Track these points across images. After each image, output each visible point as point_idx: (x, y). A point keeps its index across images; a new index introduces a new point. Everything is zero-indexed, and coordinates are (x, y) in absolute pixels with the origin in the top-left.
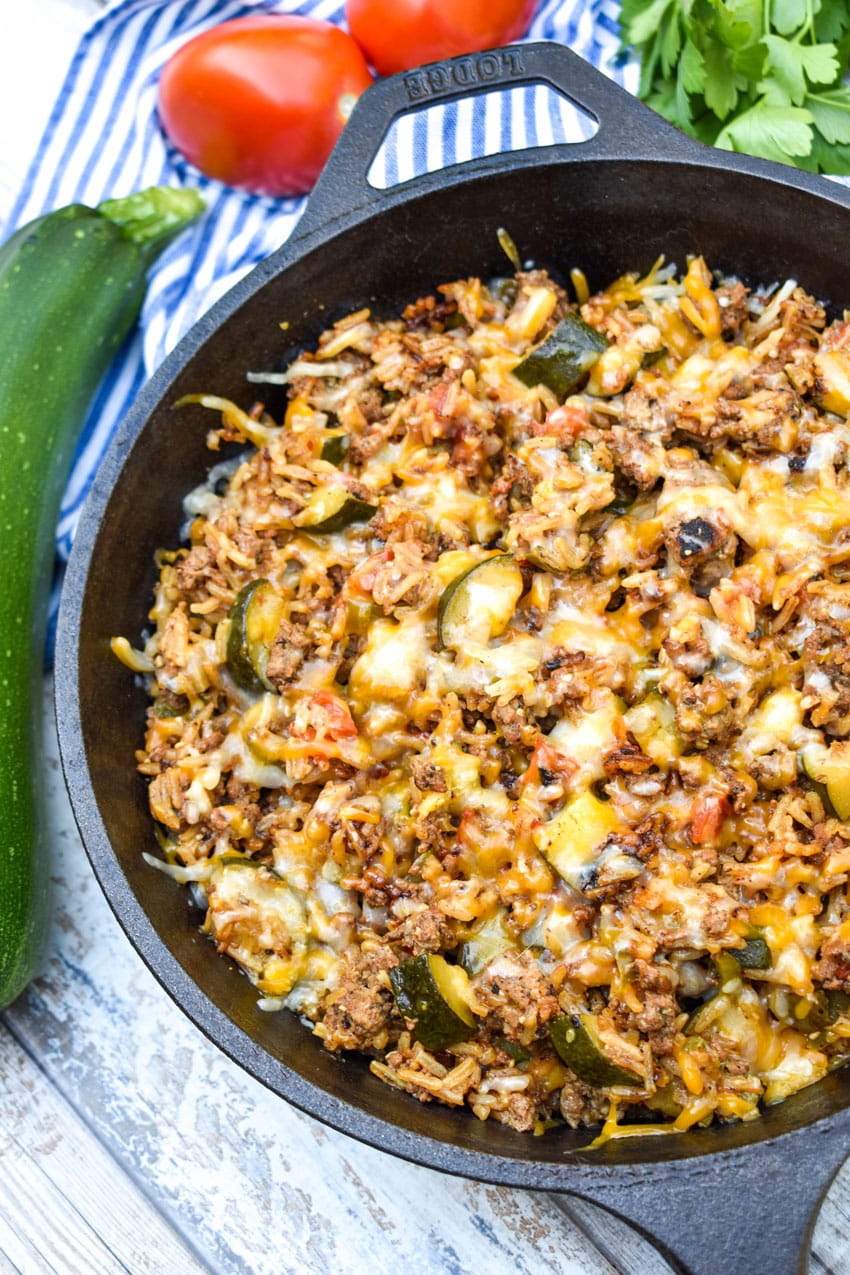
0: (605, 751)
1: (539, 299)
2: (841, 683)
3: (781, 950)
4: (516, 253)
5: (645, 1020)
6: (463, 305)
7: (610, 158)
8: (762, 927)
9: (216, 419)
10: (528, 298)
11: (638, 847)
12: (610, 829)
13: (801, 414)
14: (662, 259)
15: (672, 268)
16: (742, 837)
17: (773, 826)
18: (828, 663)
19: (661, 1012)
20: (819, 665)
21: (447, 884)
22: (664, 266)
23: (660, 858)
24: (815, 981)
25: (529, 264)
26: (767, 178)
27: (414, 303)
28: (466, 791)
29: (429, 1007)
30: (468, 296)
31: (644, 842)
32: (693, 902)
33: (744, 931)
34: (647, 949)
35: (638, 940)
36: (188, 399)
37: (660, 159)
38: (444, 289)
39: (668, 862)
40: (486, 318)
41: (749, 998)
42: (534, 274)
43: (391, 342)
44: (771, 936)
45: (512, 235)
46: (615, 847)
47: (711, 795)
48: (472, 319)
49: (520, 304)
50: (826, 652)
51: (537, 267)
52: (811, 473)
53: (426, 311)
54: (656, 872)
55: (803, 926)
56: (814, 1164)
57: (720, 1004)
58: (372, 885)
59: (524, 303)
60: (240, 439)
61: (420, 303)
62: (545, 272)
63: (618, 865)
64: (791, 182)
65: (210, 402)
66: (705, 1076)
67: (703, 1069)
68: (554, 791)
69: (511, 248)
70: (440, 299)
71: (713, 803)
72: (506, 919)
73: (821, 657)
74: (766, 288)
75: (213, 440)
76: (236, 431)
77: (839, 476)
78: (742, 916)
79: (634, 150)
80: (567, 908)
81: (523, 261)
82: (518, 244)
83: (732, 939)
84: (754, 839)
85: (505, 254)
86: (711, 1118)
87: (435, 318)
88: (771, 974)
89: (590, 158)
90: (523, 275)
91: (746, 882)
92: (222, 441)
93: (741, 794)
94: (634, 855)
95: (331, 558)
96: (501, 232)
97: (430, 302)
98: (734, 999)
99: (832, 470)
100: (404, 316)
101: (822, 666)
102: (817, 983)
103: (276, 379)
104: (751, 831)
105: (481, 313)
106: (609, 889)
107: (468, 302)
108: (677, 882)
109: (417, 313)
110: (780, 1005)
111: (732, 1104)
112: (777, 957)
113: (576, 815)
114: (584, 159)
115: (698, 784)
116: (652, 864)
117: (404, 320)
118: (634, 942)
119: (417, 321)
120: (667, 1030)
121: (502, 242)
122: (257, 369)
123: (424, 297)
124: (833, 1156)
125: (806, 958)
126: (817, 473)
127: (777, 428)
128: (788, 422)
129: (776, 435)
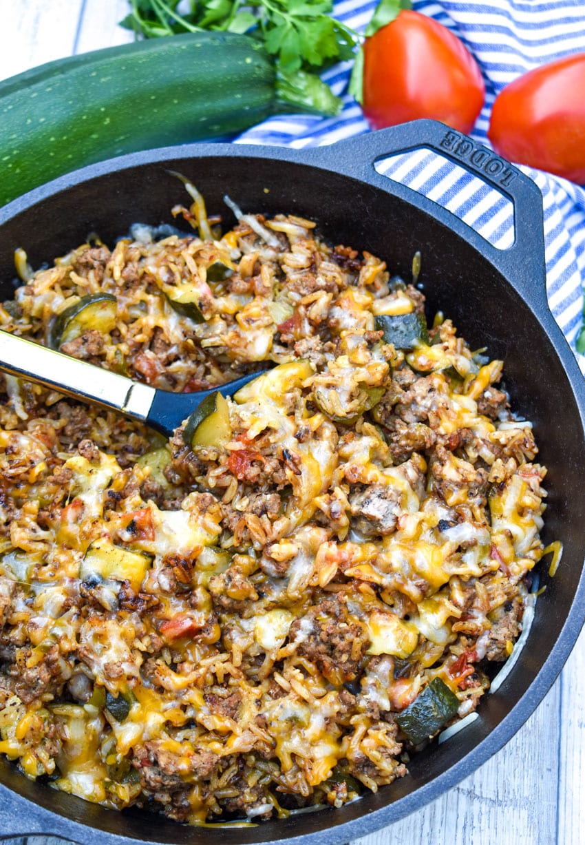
1: (401, 303)
2: (314, 638)
3: (132, 720)
4: (418, 273)
5: (27, 675)
6: (364, 269)
7: (497, 267)
8: (137, 700)
9: (188, 202)
10: (397, 298)
11: (127, 599)
12: (130, 578)
14: (485, 349)
15: (486, 359)
16: (186, 651)
17: (203, 663)
19: (38, 679)
20: (315, 619)
21: (30, 521)
22: (483, 354)
23: (129, 615)
24: (131, 750)
25: (421, 286)
26: (559, 355)
27: (345, 246)
30: (372, 268)
31: (133, 601)
32: (119, 651)
33: (123, 689)
34: (67, 646)
35: (69, 638)
37: (520, 293)
38: (366, 254)
39: (131, 623)
40: (370, 288)
41: (96, 725)
42: (417, 293)
44: (135, 709)
45: (423, 260)
46: (119, 587)
47: (192, 618)
48: (362, 281)
49: (390, 298)
50: (325, 617)
51: (422, 291)
53: (348, 257)
54: (120, 619)
55: (155, 720)
57: (77, 711)
59: (393, 299)
60: (193, 224)
61: (348, 249)
62: (423, 298)
63: (107, 594)
64: (567, 369)
65: (190, 189)
66: (30, 734)
67: (32, 729)
68: (127, 536)
69: (417, 267)
70: (360, 258)
71: (187, 624)
72: (37, 566)
73: (320, 616)
74: (518, 416)
75: (177, 210)
76: (194, 217)
78: (133, 683)
79: (512, 275)
80: (65, 593)
81: (419, 281)
82: (423, 268)
83: (112, 686)
84: (190, 658)
85: (411, 267)
86: (15, 759)
87: (349, 265)
88: (116, 726)
89: (488, 258)
90: (412, 288)
91: (160, 677)
92: (181, 215)
93: (205, 635)
94: (120, 601)
95: (162, 323)
96: (418, 253)
97: (353, 254)
98: (88, 718)
100: (336, 248)
101: (316, 621)
102: (131, 754)
103: (238, 214)
104: (193, 654)
105: (370, 282)
107: (367, 270)
108: (123, 636)
109: (342, 253)
110: (107, 746)
111: (29, 762)
112: (128, 721)
113: (126, 561)
114: (485, 256)
115: (194, 606)
116: (122, 613)
117: (334, 251)
118: (66, 636)
119: (339, 257)
120: (33, 692)
121: (415, 259)
122: (233, 199)
123: (353, 249)
125: (141, 736)
127: (456, 488)
128: (463, 491)
129: (451, 492)
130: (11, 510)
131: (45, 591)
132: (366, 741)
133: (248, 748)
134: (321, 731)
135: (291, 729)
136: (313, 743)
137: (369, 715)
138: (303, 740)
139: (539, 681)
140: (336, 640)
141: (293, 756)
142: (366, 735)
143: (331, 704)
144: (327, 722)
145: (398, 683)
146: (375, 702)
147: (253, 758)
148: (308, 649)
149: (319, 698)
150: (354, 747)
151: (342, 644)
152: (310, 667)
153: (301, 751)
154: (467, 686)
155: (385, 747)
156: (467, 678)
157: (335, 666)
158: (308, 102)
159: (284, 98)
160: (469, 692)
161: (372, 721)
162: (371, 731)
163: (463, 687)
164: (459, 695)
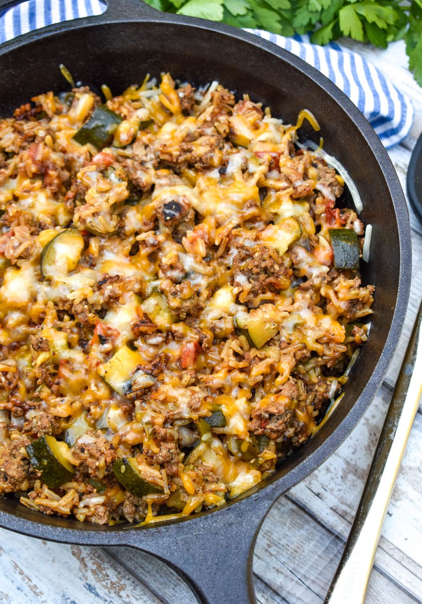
0: (132, 323)
1: (84, 100)
2: (253, 279)
3: (231, 416)
4: (71, 78)
5: (161, 456)
6: (45, 106)
7: (114, 22)
8: (220, 405)
10: (78, 99)
11: (152, 371)
12: (138, 363)
13: (224, 147)
14: (148, 76)
15: (154, 80)
16: (208, 363)
17: (223, 355)
18: (245, 269)
19: (169, 451)
20: (241, 271)
21: (54, 400)
22: (150, 80)
23: (164, 375)
25: (79, 83)
26: (196, 26)
27: (19, 107)
28: (61, 351)
29: (48, 463)
30: (47, 101)
31: (155, 368)
32: (183, 395)
33: (210, 407)
34: (160, 420)
35: (155, 416)
37: (140, 21)
38: (34, 99)
39: (169, 377)
40: (58, 112)
41: (216, 444)
42: (82, 89)
43: (7, 127)
44: (225, 409)
45: (68, 67)
46: (141, 371)
47: (189, 342)
48: (50, 113)
49: (75, 103)
50: (244, 264)
51: (83, 85)
52: (230, 174)
53: (26, 111)
54: (163, 382)
55: (241, 403)
56: (252, 517)
57: (202, 447)
58: (15, 405)
59: (76, 102)
61: (22, 107)
62: (87, 88)
63: (142, 380)
64: (208, 27)
66: (195, 485)
67: (194, 480)
68: (107, 346)
69: (68, 75)
70: (33, 105)
71: (191, 346)
72: (87, 415)
73: (241, 266)
74: (203, 87)
77: (245, 175)
78: (209, 400)
79: (126, 17)
80: (118, 406)
81: (75, 82)
82: (72, 73)
83: (204, 412)
84: (214, 363)
85: (65, 78)
86: (201, 507)
87: (31, 115)
88: (226, 430)
89: (104, 23)
90: (76, 90)
91: (211, 384)
93: (205, 340)
94: (151, 374)
96: (61, 66)
97: (28, 107)
98: (209, 445)
99: (240, 172)
100: (14, 115)
101: (243, 271)
102: (251, 432)
104: (212, 359)
105: (54, 110)
106: (139, 392)
107: (47, 104)
108: (174, 386)
109: (21, 113)
110: (233, 447)
111: (211, 498)
112: (229, 420)
113: (120, 358)
114: (101, 23)
115: (182, 337)
116: (160, 377)
117: (15, 117)
118: (153, 417)
119: (22, 117)
120: (173, 461)
121: (63, 71)
123: (24, 104)
124: (261, 512)
125: (244, 420)
126: (233, 174)
127: (212, 154)
128: (217, 151)
129: (211, 158)
130: (39, 406)
131: (109, 418)
132: (340, 295)
133: (294, 362)
134: (314, 316)
135: (300, 331)
136: (318, 325)
137: (326, 282)
138: (313, 329)
139: (384, 167)
140: (263, 265)
141: (317, 341)
142: (336, 293)
143: (303, 299)
144: (311, 308)
145: (315, 254)
146: (320, 273)
147: (301, 366)
148: (257, 287)
149: (293, 303)
150: (339, 304)
151: (268, 263)
152: (269, 295)
153: (319, 334)
154: (346, 220)
155: (351, 287)
156: (340, 217)
157: (278, 277)
160: (349, 221)
161: (330, 283)
162: (336, 289)
163: (344, 223)
164: (347, 227)
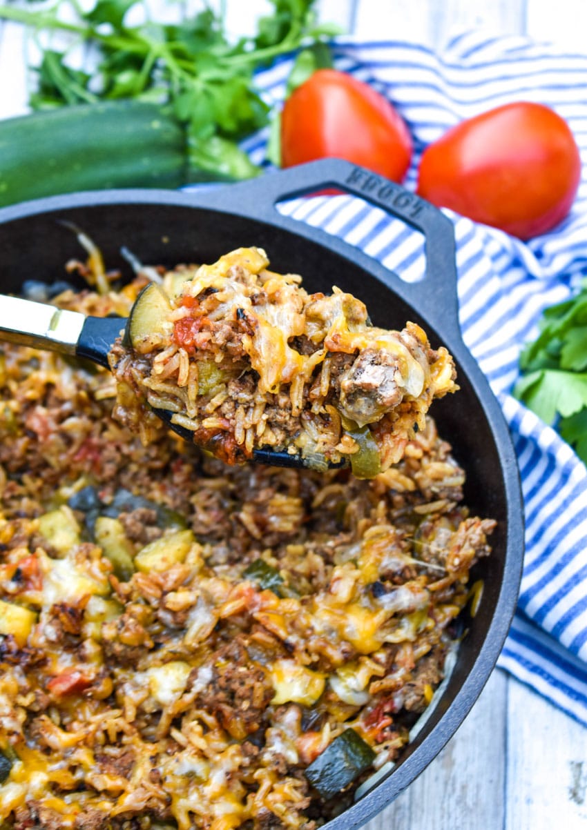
2: (214, 688)
3: (14, 780)
8: (19, 758)
9: (83, 256)
11: (10, 652)
12: (13, 632)
17: (94, 719)
18: (219, 670)
20: (214, 666)
23: (11, 669)
24: (13, 813)
31: (17, 655)
36: (71, 225)
39: (13, 675)
44: (17, 767)
47: (81, 672)
50: (224, 662)
55: (38, 779)
60: (90, 280)
65: (84, 240)
68: (12, 587)
71: (76, 677)
73: (219, 662)
75: (72, 265)
76: (91, 273)
78: (14, 739)
84: (79, 717)
91: (46, 735)
92: (76, 271)
93: (94, 688)
95: (54, 378)
101: (215, 669)
102: (12, 816)
103: (137, 267)
104: (84, 712)
108: (5, 691)
112: (10, 781)
115: (83, 659)
116: (3, 667)
122: (133, 251)
125: (22, 797)
132: (271, 797)
133: (140, 806)
134: (222, 787)
135: (188, 785)
136: (213, 801)
137: (275, 768)
138: (202, 797)
140: (235, 686)
141: (192, 814)
142: (271, 790)
143: (231, 758)
144: (229, 777)
145: (307, 735)
146: (280, 754)
147: (147, 819)
148: (207, 700)
149: (221, 752)
150: (258, 804)
151: (241, 691)
152: (210, 720)
153: (200, 808)
154: (384, 739)
155: (292, 801)
156: (383, 729)
157: (236, 715)
158: (224, 169)
159: (197, 164)
160: (385, 744)
161: (279, 776)
162: (276, 786)
163: (380, 740)
164: (376, 749)
